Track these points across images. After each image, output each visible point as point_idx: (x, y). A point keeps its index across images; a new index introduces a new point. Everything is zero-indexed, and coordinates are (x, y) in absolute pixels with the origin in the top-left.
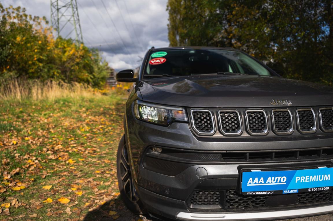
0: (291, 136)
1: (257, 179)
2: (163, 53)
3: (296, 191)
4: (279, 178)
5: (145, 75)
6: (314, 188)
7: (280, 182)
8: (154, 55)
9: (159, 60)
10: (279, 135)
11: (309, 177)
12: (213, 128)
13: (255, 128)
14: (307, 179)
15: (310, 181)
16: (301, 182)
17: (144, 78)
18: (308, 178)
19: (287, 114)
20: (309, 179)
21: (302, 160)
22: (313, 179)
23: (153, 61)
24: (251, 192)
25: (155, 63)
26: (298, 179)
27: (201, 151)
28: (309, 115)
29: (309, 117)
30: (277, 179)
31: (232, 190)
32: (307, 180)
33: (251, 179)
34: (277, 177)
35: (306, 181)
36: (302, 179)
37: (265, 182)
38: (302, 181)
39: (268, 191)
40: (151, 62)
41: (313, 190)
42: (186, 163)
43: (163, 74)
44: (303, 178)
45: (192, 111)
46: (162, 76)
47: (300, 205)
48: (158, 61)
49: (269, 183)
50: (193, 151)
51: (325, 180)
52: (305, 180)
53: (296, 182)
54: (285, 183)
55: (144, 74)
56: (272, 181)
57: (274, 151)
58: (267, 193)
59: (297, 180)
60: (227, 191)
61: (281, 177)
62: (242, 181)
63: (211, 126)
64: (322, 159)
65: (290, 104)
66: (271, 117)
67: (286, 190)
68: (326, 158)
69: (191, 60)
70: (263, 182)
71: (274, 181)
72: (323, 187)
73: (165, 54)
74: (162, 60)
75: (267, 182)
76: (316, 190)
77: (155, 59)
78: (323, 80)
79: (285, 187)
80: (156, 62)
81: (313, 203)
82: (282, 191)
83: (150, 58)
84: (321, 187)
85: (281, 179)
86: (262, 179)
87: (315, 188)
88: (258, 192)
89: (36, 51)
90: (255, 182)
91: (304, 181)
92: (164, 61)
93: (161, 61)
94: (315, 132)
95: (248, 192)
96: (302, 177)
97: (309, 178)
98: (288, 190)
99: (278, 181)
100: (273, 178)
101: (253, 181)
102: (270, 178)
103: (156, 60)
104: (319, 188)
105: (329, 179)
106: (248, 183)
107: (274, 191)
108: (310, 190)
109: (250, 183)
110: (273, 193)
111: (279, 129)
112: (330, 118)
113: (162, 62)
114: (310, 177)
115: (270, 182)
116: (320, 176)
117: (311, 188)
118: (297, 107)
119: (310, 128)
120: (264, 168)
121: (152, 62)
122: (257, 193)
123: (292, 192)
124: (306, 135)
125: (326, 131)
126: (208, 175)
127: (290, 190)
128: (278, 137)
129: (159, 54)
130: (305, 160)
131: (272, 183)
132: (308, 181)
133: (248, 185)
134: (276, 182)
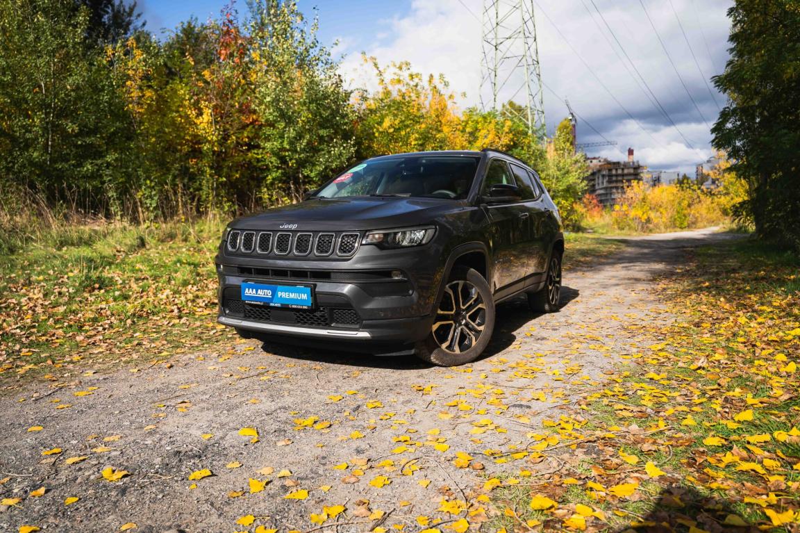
1: (251, 290)
3: (280, 305)
4: (266, 291)
11: (289, 293)
14: (287, 295)
16: (283, 297)
22: (292, 296)
24: (249, 301)
26: (280, 294)
33: (247, 289)
35: (287, 297)
36: (283, 295)
39: (259, 302)
41: (293, 306)
53: (279, 297)
54: (271, 297)
56: (261, 293)
62: (241, 291)
67: (272, 303)
70: (255, 293)
71: (263, 293)
72: (302, 306)
75: (258, 294)
79: (271, 300)
86: (254, 290)
88: (253, 302)
89: (413, 143)
90: (250, 292)
91: (285, 297)
95: (247, 301)
96: (283, 293)
97: (289, 295)
99: (266, 294)
100: (262, 291)
102: (260, 290)
107: (263, 303)
109: (247, 293)
120: (256, 282)
123: (276, 305)
127: (275, 303)
131: (261, 295)
132: (289, 298)
133: (246, 295)
134: (264, 295)
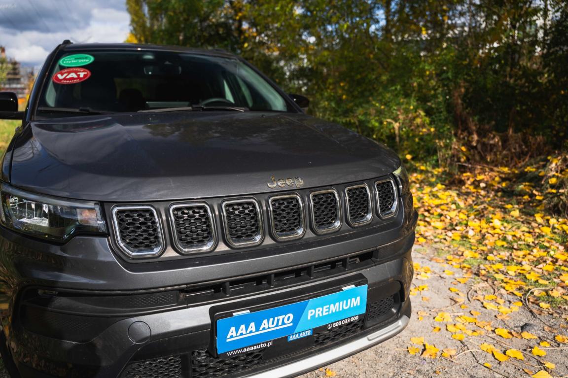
0: (301, 241)
1: (243, 327)
2: (86, 58)
3: (309, 333)
4: (281, 318)
5: (40, 108)
6: (336, 322)
7: (283, 323)
8: (65, 61)
9: (76, 72)
10: (281, 242)
11: (328, 306)
12: (159, 241)
13: (239, 233)
14: (325, 310)
15: (330, 312)
16: (317, 316)
17: (37, 115)
18: (326, 308)
19: (294, 202)
20: (329, 310)
21: (319, 279)
22: (335, 308)
23: (62, 74)
24: (233, 351)
25: (65, 79)
26: (311, 313)
27: (135, 292)
28: (329, 201)
29: (330, 204)
30: (278, 320)
31: (202, 350)
32: (326, 312)
33: (233, 329)
34: (278, 316)
35: (325, 314)
36: (317, 313)
37: (257, 329)
38: (319, 314)
39: (263, 343)
40: (57, 78)
41: (335, 325)
42: (108, 317)
43: (81, 108)
44: (319, 310)
45: (115, 210)
46: (77, 111)
47: (318, 348)
48: (73, 75)
49: (264, 329)
50: (119, 292)
51: (352, 306)
52: (322, 312)
53: (309, 318)
54: (291, 324)
55: (38, 107)
56: (269, 325)
57: (273, 271)
58: (261, 346)
59: (310, 315)
60: (193, 353)
61: (283, 316)
62: (216, 335)
63: (157, 238)
64: (349, 271)
65: (299, 183)
66: (267, 210)
67: (293, 335)
68: (354, 270)
69: (148, 72)
70: (254, 330)
71: (273, 324)
72: (350, 318)
73: (89, 59)
74: (82, 75)
75: (261, 329)
76: (339, 324)
77: (66, 71)
78: (374, 103)
79: (291, 330)
80: (68, 77)
81: (338, 339)
82: (286, 338)
83: (57, 67)
84: (347, 319)
85: (283, 319)
87: (338, 321)
88: (246, 348)
90: (240, 332)
91: (321, 315)
92: (85, 76)
93: (79, 76)
94: (339, 230)
95: (228, 352)
96: (317, 309)
97: (329, 308)
98: (296, 334)
99: (280, 323)
100: (271, 320)
101: (237, 332)
102: (265, 321)
103: (69, 73)
104: (344, 319)
105: (359, 304)
106: (228, 337)
107: (273, 341)
108: (331, 326)
109: (232, 337)
110: (271, 343)
111: (281, 231)
112: (362, 202)
113: (80, 79)
114: (330, 306)
115: (267, 327)
116: (345, 302)
117: (332, 323)
118: (311, 189)
119: (331, 222)
120: (255, 306)
121: (60, 76)
122: (245, 350)
123: (302, 335)
124: (324, 236)
125: (355, 225)
126: (153, 334)
127: (299, 333)
128: (280, 244)
129: (76, 59)
130: (324, 278)
131: (269, 328)
132: (328, 313)
133: (228, 341)
134: (277, 325)
